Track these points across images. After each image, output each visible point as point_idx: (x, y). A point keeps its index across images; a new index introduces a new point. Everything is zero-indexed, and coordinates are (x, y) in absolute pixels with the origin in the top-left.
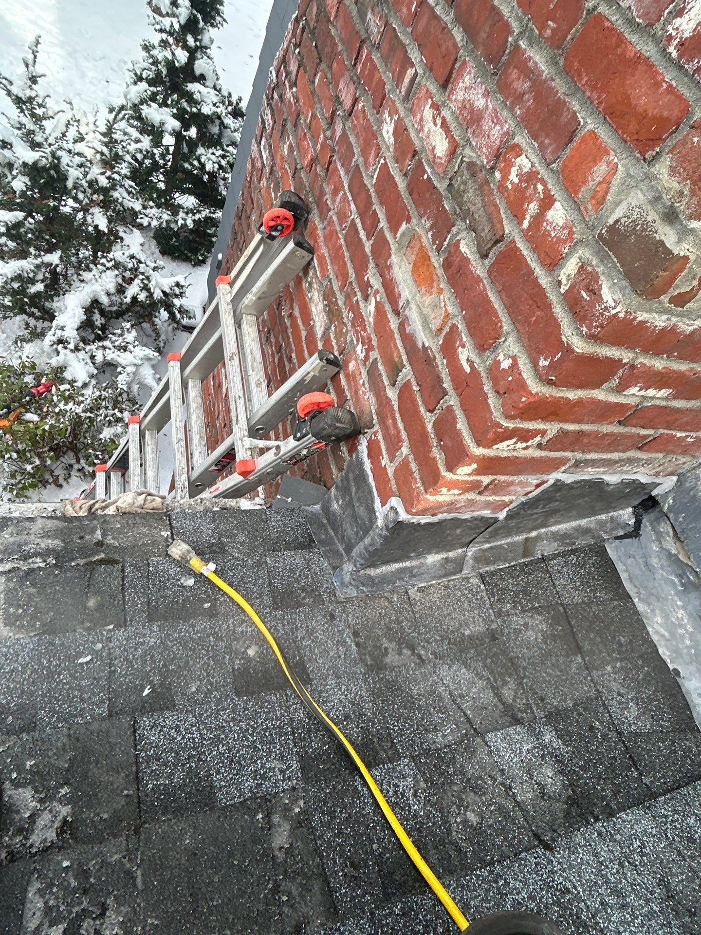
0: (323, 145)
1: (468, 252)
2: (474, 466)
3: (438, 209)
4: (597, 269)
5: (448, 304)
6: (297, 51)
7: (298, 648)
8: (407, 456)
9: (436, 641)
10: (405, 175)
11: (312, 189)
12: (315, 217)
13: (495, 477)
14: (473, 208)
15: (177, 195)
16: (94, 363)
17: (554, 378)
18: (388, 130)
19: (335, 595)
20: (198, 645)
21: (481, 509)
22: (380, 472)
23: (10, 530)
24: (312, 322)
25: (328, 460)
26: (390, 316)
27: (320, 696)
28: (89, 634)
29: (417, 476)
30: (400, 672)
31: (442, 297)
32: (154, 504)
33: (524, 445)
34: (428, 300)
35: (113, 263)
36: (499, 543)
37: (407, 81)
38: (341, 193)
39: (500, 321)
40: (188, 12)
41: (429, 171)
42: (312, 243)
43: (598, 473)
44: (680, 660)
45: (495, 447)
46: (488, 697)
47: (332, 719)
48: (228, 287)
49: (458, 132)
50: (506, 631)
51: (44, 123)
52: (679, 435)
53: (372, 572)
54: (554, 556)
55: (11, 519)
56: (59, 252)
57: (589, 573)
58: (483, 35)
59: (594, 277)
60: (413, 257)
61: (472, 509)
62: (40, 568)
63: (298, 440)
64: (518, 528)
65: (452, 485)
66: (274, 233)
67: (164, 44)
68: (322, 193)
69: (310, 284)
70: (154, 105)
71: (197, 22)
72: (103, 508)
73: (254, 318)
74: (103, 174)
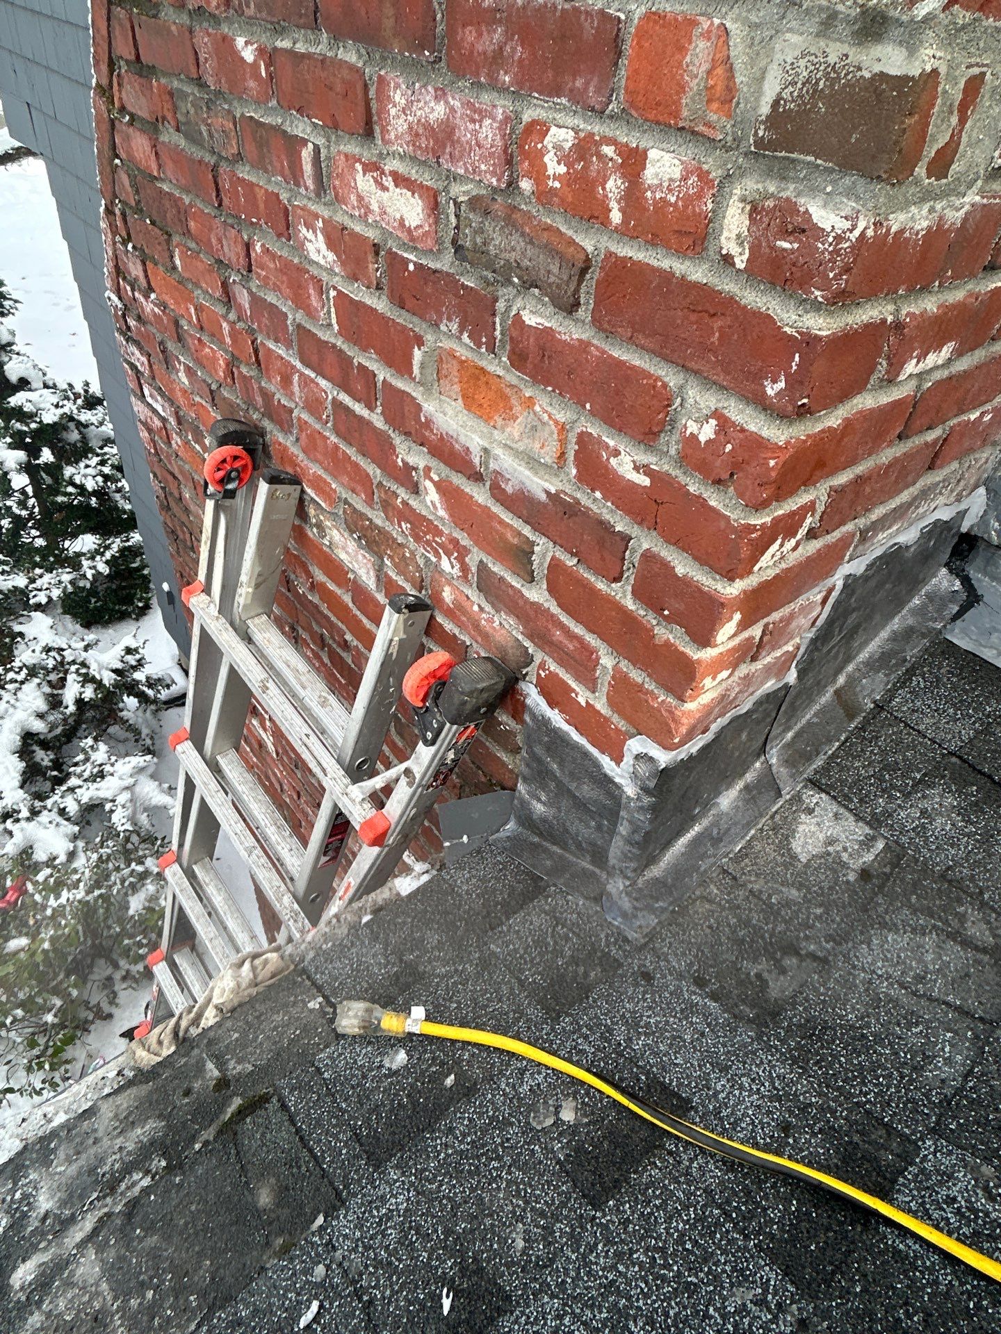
0: (234, 334)
1: (539, 320)
2: (737, 616)
3: (457, 295)
4: (784, 195)
5: (554, 412)
6: (130, 246)
7: (632, 1061)
8: (615, 667)
9: (819, 918)
10: (378, 288)
11: (250, 403)
12: (275, 435)
13: (766, 620)
14: (513, 256)
15: (67, 543)
16: (68, 819)
17: (805, 401)
18: (317, 249)
19: (626, 940)
20: (478, 1157)
21: (762, 683)
22: (584, 718)
23: (61, 1154)
24: (351, 576)
25: (488, 748)
26: (469, 488)
27: (721, 1119)
28: (291, 1260)
29: (650, 686)
30: (807, 1000)
31: (537, 408)
32: (270, 968)
33: (793, 542)
34: (515, 429)
35: (25, 671)
36: (804, 721)
37: (308, 168)
38: (296, 378)
39: (658, 378)
41: (412, 257)
42: (290, 470)
43: (891, 536)
45: (756, 568)
46: (955, 955)
47: (766, 1149)
48: (203, 597)
49: (426, 176)
50: (904, 839)
52: (973, 416)
53: (656, 871)
54: (891, 694)
55: (54, 1134)
57: (954, 688)
58: (389, 23)
59: (788, 208)
60: (457, 388)
61: (751, 690)
62: (146, 1191)
63: (433, 743)
64: (818, 683)
65: (715, 667)
66: (230, 487)
68: (267, 396)
69: (319, 526)
72: (196, 1022)
73: (265, 617)
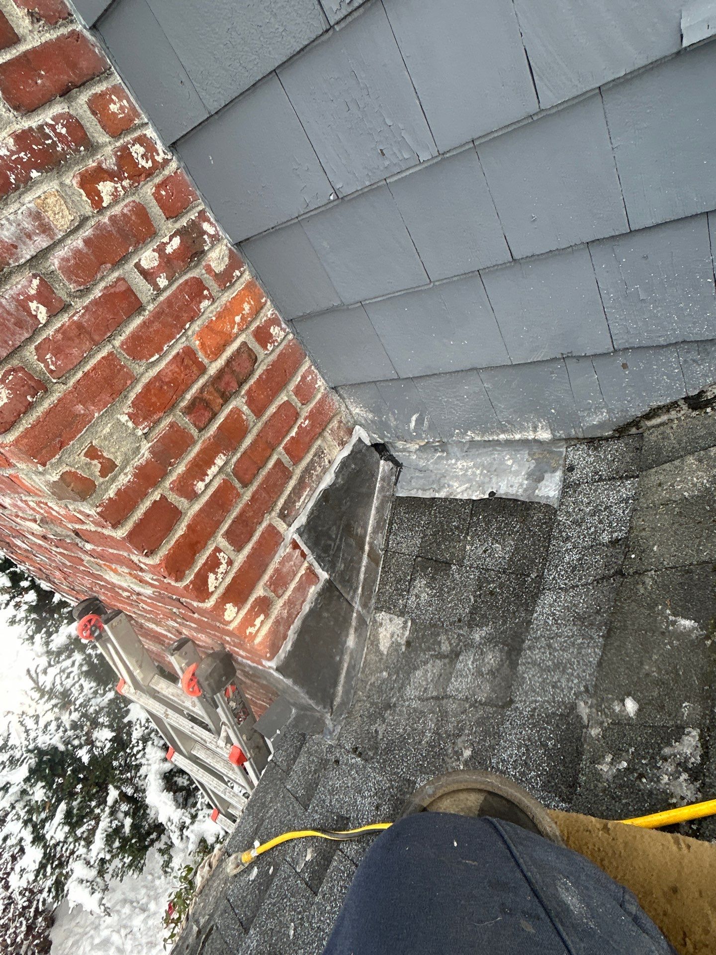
1: (89, 547)
2: (230, 606)
4: (77, 508)
7: (332, 812)
10: (57, 547)
17: (146, 551)
18: (35, 540)
20: (279, 902)
21: (305, 595)
30: (388, 733)
33: (224, 566)
34: (125, 576)
35: (140, 742)
36: (362, 580)
40: (5, 577)
43: (310, 496)
44: (486, 486)
45: (211, 589)
51: (10, 744)
52: (293, 433)
53: (338, 700)
54: (387, 541)
56: (111, 787)
57: (408, 521)
59: (82, 511)
60: (102, 569)
61: (299, 602)
63: (218, 706)
64: (352, 561)
65: (247, 624)
67: (17, 606)
70: (54, 637)
71: (15, 572)
73: (156, 676)
74: (70, 713)
